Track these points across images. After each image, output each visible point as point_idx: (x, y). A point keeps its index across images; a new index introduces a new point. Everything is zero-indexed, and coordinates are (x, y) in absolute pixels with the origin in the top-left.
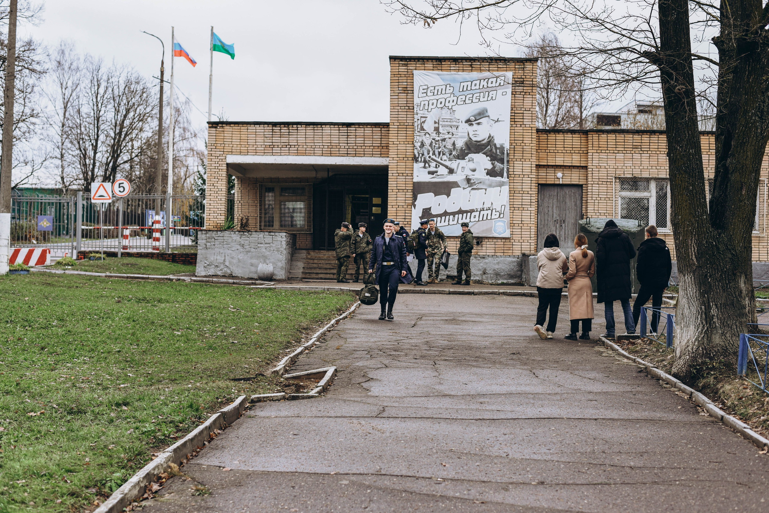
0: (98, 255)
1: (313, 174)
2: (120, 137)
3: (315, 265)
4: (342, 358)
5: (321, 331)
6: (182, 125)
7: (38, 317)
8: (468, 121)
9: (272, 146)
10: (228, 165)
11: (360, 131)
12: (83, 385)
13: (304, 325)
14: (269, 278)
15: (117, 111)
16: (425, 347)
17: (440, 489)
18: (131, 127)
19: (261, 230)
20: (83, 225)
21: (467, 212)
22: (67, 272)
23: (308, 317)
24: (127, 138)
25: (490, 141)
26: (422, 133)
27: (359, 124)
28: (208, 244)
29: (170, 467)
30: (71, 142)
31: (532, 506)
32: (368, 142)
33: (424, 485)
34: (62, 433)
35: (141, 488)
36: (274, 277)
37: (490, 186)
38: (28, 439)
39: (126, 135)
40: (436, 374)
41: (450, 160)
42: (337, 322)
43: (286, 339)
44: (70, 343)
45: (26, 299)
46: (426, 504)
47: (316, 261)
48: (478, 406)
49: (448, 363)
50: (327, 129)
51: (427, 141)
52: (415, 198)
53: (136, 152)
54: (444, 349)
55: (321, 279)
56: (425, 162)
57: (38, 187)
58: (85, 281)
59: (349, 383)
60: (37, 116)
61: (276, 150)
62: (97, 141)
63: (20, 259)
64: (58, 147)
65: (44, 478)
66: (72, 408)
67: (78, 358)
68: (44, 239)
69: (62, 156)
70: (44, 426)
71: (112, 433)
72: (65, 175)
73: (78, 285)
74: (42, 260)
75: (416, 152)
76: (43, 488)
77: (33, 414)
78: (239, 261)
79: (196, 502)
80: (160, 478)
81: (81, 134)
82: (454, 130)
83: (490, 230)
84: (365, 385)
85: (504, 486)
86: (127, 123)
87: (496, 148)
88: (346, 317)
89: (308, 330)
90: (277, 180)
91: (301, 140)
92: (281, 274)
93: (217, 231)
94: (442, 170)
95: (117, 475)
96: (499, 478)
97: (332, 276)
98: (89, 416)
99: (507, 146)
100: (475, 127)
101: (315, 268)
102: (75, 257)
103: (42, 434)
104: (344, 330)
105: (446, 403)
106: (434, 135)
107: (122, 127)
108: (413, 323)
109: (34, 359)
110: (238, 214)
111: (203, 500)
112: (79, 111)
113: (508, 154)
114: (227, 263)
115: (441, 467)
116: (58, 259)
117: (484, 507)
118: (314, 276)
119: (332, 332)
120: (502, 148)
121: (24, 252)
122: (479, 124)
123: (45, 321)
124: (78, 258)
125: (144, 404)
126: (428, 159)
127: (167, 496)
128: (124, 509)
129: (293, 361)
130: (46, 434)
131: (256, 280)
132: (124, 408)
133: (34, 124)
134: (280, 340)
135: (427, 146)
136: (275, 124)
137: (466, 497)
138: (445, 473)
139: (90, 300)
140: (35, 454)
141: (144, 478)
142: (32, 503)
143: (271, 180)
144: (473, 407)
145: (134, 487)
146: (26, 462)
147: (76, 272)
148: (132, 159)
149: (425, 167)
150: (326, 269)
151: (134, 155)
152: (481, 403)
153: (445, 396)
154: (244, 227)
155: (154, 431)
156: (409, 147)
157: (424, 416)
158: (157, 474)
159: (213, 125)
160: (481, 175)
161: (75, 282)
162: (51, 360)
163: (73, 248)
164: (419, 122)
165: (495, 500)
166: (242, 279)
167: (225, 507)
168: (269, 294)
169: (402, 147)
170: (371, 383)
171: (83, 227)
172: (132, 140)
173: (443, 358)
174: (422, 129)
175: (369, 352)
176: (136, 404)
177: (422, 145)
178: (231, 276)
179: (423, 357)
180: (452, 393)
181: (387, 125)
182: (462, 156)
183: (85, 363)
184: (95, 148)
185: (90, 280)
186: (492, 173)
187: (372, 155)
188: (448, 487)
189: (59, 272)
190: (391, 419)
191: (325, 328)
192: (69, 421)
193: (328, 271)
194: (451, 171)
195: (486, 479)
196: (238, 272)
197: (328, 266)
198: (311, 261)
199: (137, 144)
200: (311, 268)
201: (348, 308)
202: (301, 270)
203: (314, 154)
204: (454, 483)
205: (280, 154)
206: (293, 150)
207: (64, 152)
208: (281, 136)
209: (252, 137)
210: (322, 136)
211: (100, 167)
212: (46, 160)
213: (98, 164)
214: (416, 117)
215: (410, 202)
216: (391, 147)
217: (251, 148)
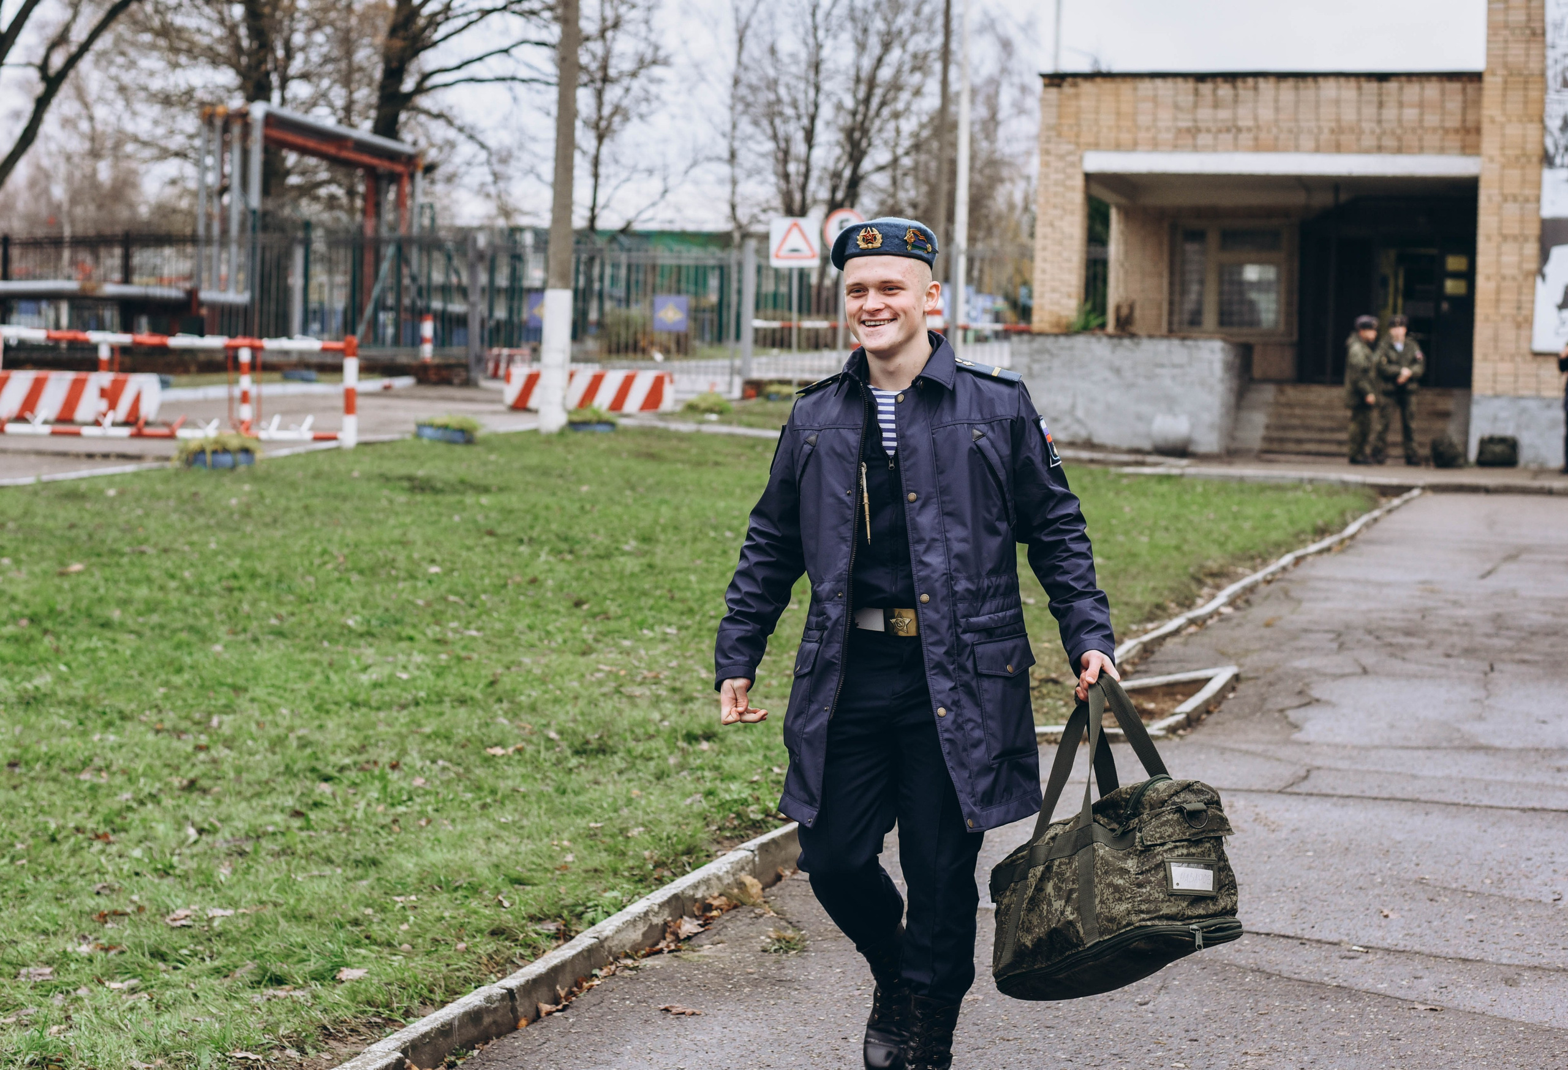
0: (786, 390)
1: (1298, 199)
2: (867, 108)
3: (1295, 422)
4: (1267, 648)
5: (1246, 581)
6: (1016, 80)
7: (596, 532)
9: (1194, 131)
10: (1089, 177)
11: (1412, 91)
12: (637, 691)
13: (1213, 565)
14: (1180, 451)
15: (861, 47)
16: (1489, 628)
17: (1345, 972)
18: (896, 86)
19: (1171, 333)
20: (757, 317)
22: (705, 428)
23: (1230, 547)
24: (886, 112)
27: (1410, 76)
28: (1036, 367)
29: (741, 885)
30: (756, 123)
31: (1555, 1024)
32: (1432, 119)
33: (1312, 959)
34: (541, 795)
35: (651, 926)
36: (1193, 448)
38: (465, 805)
39: (883, 104)
40: (1481, 693)
42: (1298, 561)
43: (1154, 599)
44: (645, 593)
45: (585, 488)
46: (1292, 1004)
47: (1298, 411)
48: (1546, 778)
49: (1524, 668)
50: (1329, 88)
52: (1544, 256)
53: (906, 143)
54: (1533, 634)
55: (1308, 453)
57: (676, 227)
58: (739, 451)
59: (1259, 707)
60: (666, 62)
61: (1204, 139)
62: (813, 119)
63: (604, 398)
64: (724, 135)
65: (460, 894)
66: (587, 742)
67: (651, 628)
68: (678, 351)
69: (733, 155)
70: (513, 778)
71: (655, 800)
72: (738, 200)
73: (720, 459)
74: (653, 399)
75: (1549, 144)
76: (446, 914)
77: (498, 751)
78: (1109, 407)
79: (761, 965)
80: (709, 907)
81: (779, 101)
84: (1293, 715)
85: (1510, 973)
86: (885, 74)
88: (1328, 549)
89: (1220, 576)
90: (1212, 213)
91: (1266, 114)
92: (1208, 441)
93: (1056, 335)
95: (609, 895)
96: (1507, 954)
97: (1333, 448)
98: (618, 762)
101: (1293, 428)
102: (737, 393)
103: (499, 796)
104: (1303, 581)
105: (1471, 766)
107: (872, 84)
108: (1488, 566)
109: (550, 628)
110: (1115, 294)
111: (777, 962)
112: (773, 51)
114: (1080, 413)
115: (1376, 920)
116: (692, 398)
117: (1432, 1019)
118: (1291, 446)
119: (1273, 586)
121: (613, 380)
123: (607, 542)
124: (745, 397)
125: (748, 739)
127: (707, 949)
128: (596, 971)
129: (1147, 650)
130: (505, 797)
131: (1149, 453)
132: (705, 745)
133: (660, 81)
134: (1138, 599)
136: (1201, 77)
137: (1400, 994)
138: (1380, 934)
139: (730, 494)
140: (460, 842)
141: (661, 906)
142: (406, 946)
143: (1199, 212)
144: (1533, 778)
145: (633, 923)
146: (436, 857)
147: (724, 429)
148: (895, 161)
150: (1322, 430)
151: (900, 151)
152: (1559, 770)
153: (1477, 748)
154: (1125, 327)
155: (745, 803)
156: (1533, 130)
157: (1399, 795)
158: (704, 898)
159: (1055, 80)
161: (716, 453)
162: (587, 632)
163: (733, 371)
164: (1559, 68)
165: (1468, 1005)
166: (1116, 450)
167: (820, 980)
168: (1164, 488)
169: (1513, 130)
170: (1311, 712)
171: (759, 323)
172: (896, 115)
173: (1518, 656)
175: (1339, 635)
176: (734, 738)
178: (1089, 444)
179: (1468, 652)
180: (1498, 743)
181: (1476, 77)
183: (664, 640)
184: (809, 136)
185: (753, 447)
187: (1442, 150)
188: (1369, 967)
189: (686, 427)
190: (1313, 799)
191: (1259, 576)
192: (571, 770)
193: (1327, 436)
195: (1472, 955)
196: (1104, 434)
197: (1328, 424)
198: (1286, 411)
199: (908, 126)
200: (1285, 428)
201: (1345, 525)
202: (1260, 432)
203: (1297, 149)
204: (1391, 958)
205: (1214, 149)
206: (1245, 138)
207: (737, 144)
208: (1216, 105)
209: (1148, 106)
210: (1318, 104)
211: (820, 180)
212: (695, 164)
213: (815, 174)
214: (1551, 54)
215: (1533, 266)
216: (1486, 127)
217: (1142, 135)
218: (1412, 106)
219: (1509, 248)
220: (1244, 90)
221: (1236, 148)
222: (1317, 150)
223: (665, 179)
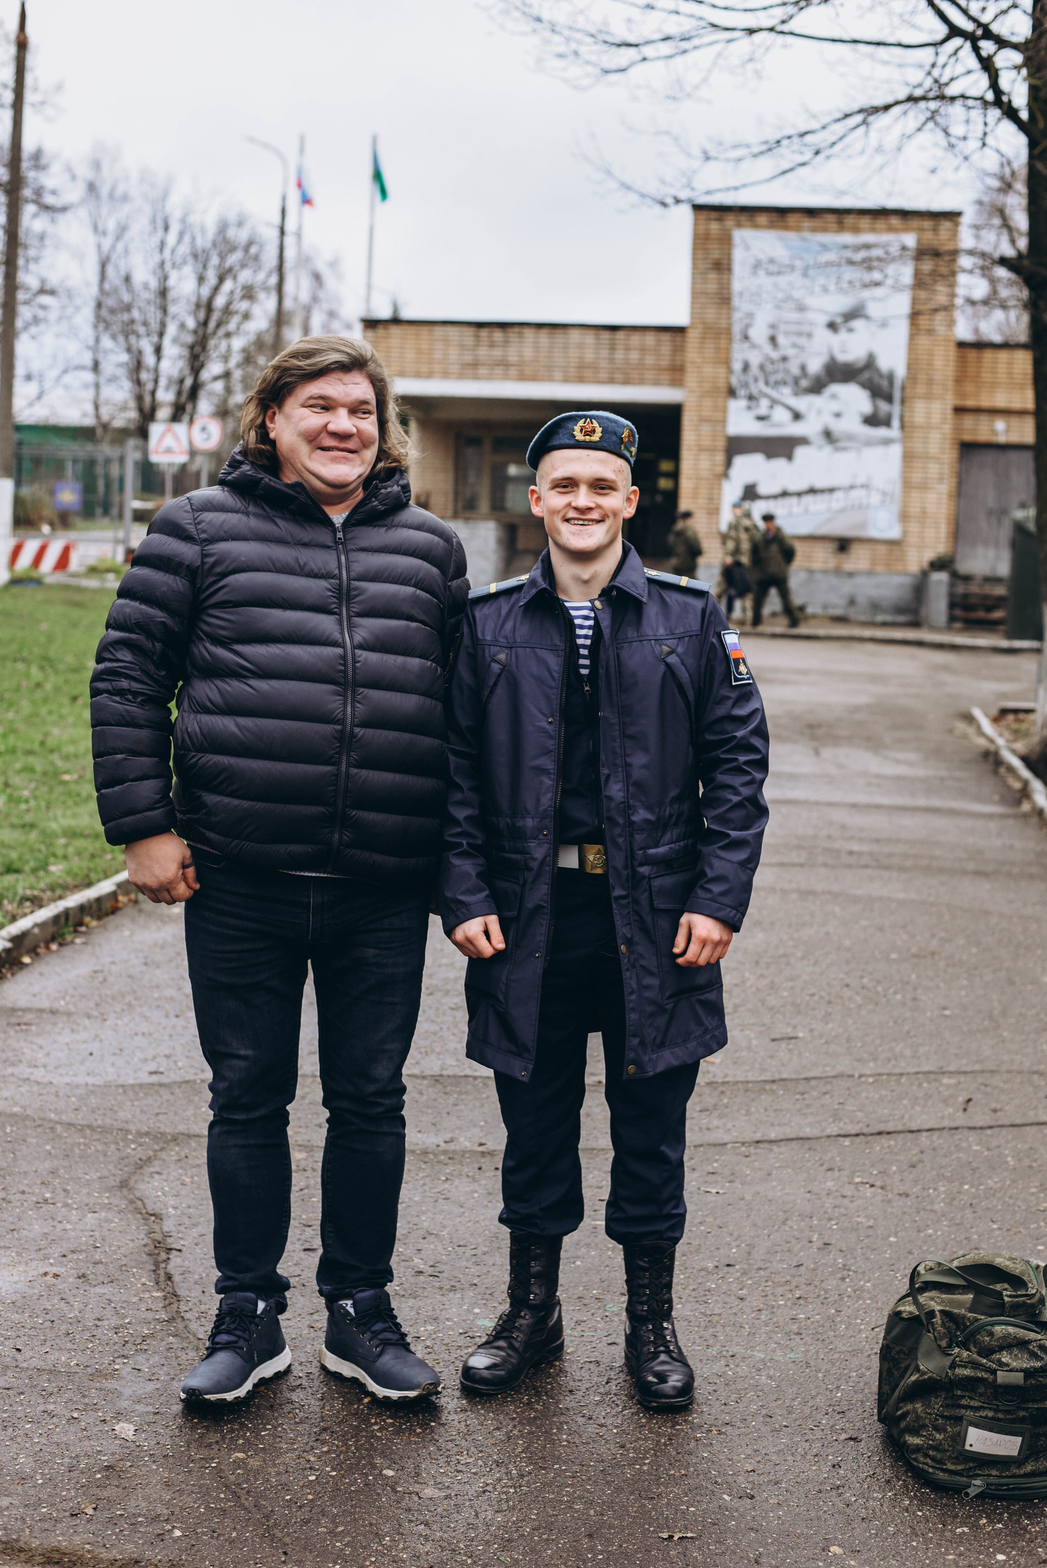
2: (206, 328)
8: (832, 326)
9: (475, 365)
11: (635, 339)
15: (201, 279)
18: (227, 310)
19: (456, 515)
20: (135, 500)
21: (822, 491)
22: (108, 583)
24: (220, 332)
25: (870, 363)
26: (746, 345)
27: (635, 328)
30: (114, 339)
32: (650, 360)
37: (869, 443)
39: (218, 325)
41: (796, 394)
50: (575, 336)
51: (755, 359)
52: (728, 463)
53: (236, 358)
56: (751, 398)
57: (51, 422)
61: (482, 371)
62: (161, 336)
63: (25, 559)
64: (88, 348)
68: (64, 523)
69: (96, 365)
72: (101, 401)
74: (64, 561)
75: (734, 381)
81: (133, 321)
82: (803, 341)
83: (863, 525)
86: (218, 301)
87: (881, 375)
90: (486, 425)
91: (528, 353)
94: (781, 415)
99: (901, 372)
100: (843, 335)
106: (768, 349)
107: (209, 309)
112: (128, 280)
113: (903, 388)
116: (92, 561)
120: (891, 377)
121: (30, 548)
122: (850, 330)
126: (755, 392)
133: (46, 307)
135: (754, 370)
136: (480, 325)
143: (477, 424)
148: (227, 373)
149: (749, 408)
151: (231, 364)
156: (722, 371)
159: (371, 324)
160: (852, 424)
163: (117, 541)
164: (742, 325)
169: (708, 370)
171: (136, 504)
174: (746, 338)
177: (746, 367)
181: (682, 331)
182: (817, 387)
184: (158, 351)
186: (872, 420)
187: (656, 383)
189: (94, 584)
194: (797, 416)
199: (237, 343)
203: (550, 379)
205: (489, 378)
206: (513, 371)
207: (101, 357)
208: (492, 345)
209: (439, 346)
210: (566, 347)
211: (167, 388)
212: (65, 371)
213: (163, 382)
214: (737, 316)
215: (720, 469)
216: (689, 368)
217: (437, 368)
218: (634, 349)
219: (704, 456)
220: (512, 334)
221: (506, 377)
222: (566, 380)
223: (41, 382)
